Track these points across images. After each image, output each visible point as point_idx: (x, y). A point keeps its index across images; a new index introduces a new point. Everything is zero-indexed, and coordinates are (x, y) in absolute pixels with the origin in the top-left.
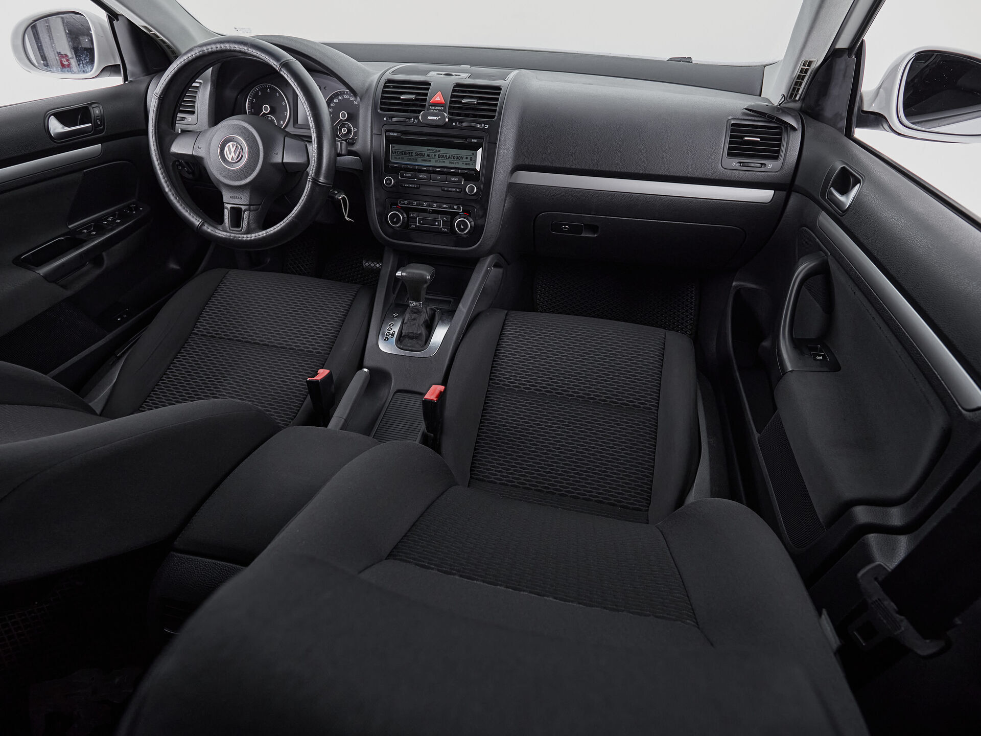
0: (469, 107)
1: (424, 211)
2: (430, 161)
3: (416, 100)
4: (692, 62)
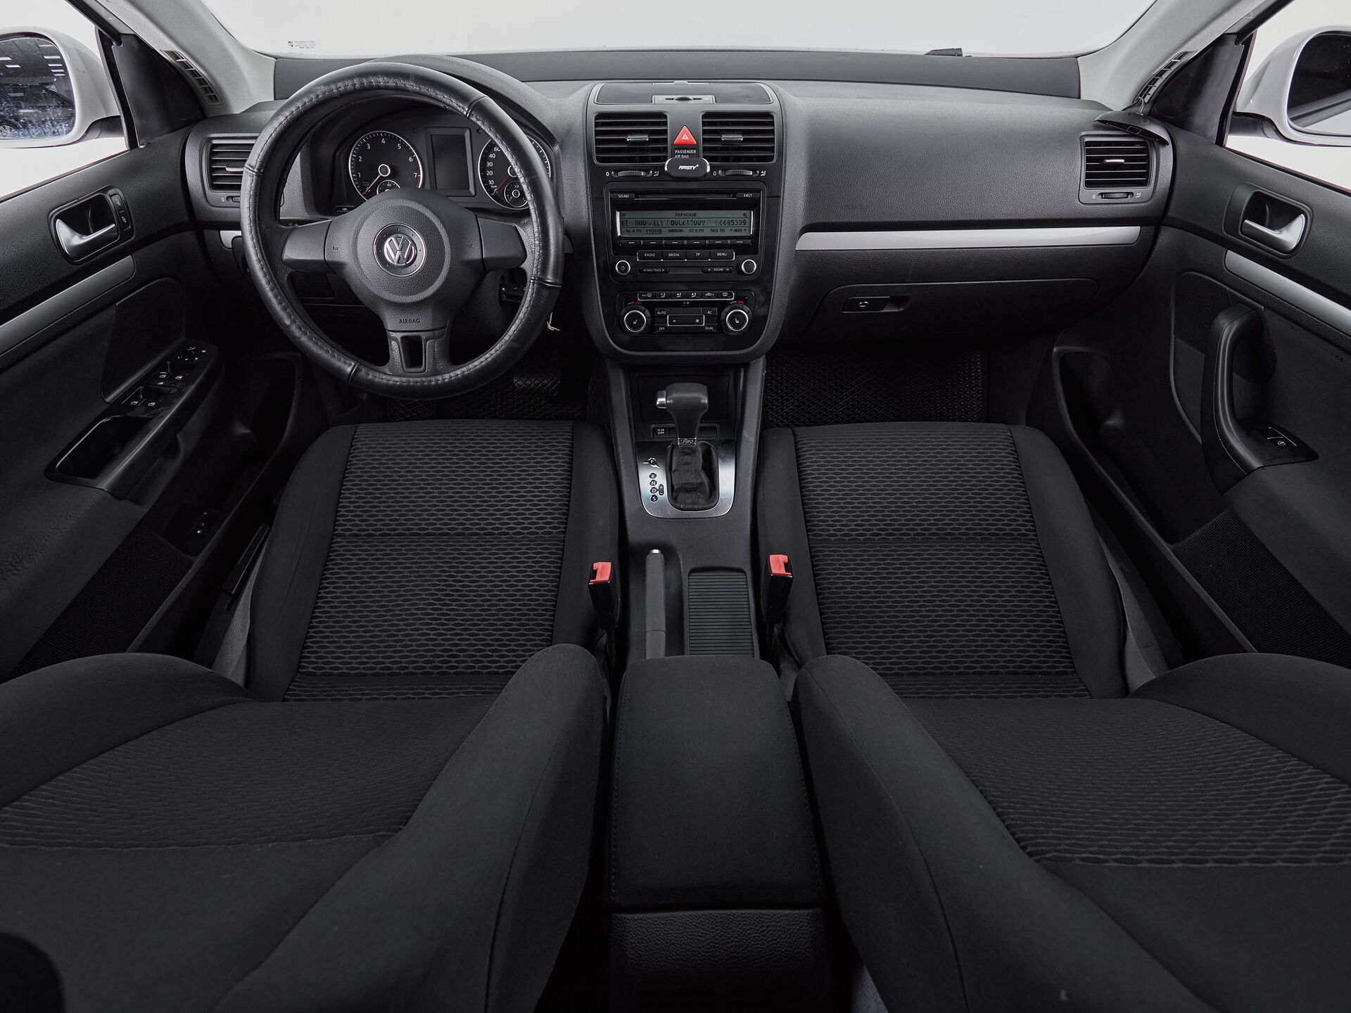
0: (731, 146)
1: (679, 304)
2: (681, 231)
3: (652, 141)
4: (961, 55)
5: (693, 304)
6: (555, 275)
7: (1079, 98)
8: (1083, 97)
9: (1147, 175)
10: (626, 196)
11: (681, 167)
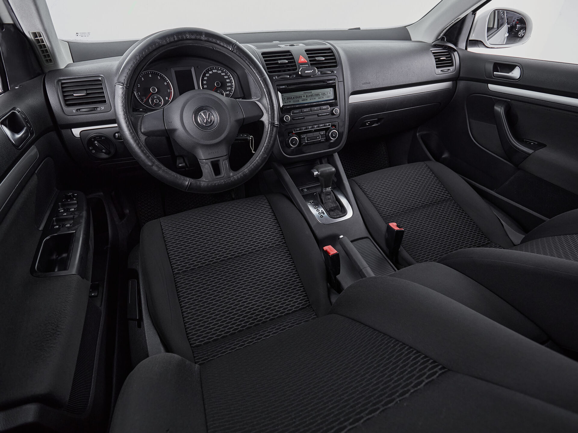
0: (320, 62)
1: (310, 132)
2: (307, 100)
3: (289, 63)
5: (316, 131)
6: (278, 121)
7: (411, 40)
8: (413, 39)
9: (452, 62)
10: (284, 87)
11: (306, 72)
